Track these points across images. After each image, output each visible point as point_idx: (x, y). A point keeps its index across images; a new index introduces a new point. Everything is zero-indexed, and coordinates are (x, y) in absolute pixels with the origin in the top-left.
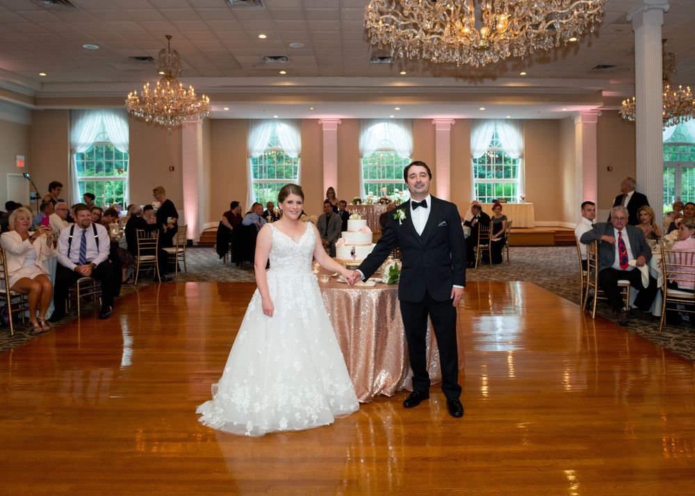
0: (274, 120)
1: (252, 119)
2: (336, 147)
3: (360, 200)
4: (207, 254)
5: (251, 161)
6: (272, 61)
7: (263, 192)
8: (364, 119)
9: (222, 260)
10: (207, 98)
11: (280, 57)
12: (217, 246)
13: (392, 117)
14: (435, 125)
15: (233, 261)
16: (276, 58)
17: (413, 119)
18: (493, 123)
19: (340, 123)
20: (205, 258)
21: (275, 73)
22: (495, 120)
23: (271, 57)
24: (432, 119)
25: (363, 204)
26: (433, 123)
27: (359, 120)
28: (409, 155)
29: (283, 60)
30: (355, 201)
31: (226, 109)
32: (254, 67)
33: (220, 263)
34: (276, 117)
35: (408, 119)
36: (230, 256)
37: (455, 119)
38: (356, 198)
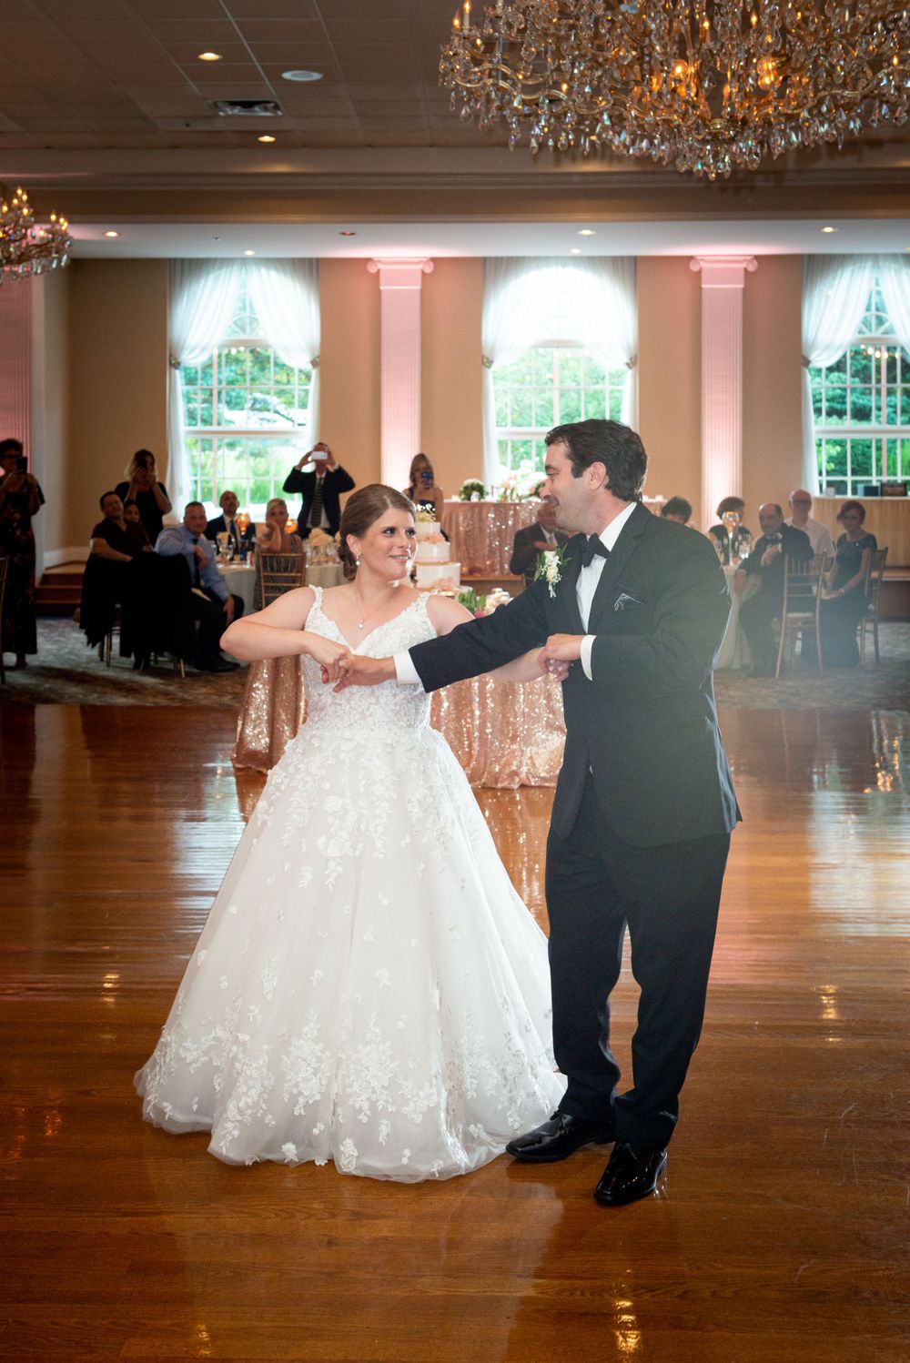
0: (244, 261)
1: (183, 260)
2: (417, 337)
3: (480, 489)
4: (55, 636)
5: (179, 376)
6: (237, 111)
7: (215, 460)
8: (496, 259)
9: (95, 652)
10: (62, 220)
11: (258, 103)
12: (82, 613)
13: (575, 252)
14: (699, 273)
15: (124, 652)
16: (247, 105)
17: (635, 258)
18: (869, 264)
19: (429, 269)
20: (50, 647)
21: (247, 140)
22: (876, 257)
23: (233, 104)
24: (691, 258)
25: (488, 499)
26: (694, 267)
27: (484, 261)
28: (626, 359)
29: (266, 109)
30: (468, 491)
31: (112, 234)
32: (188, 125)
33: (90, 660)
34: (249, 253)
35: (622, 258)
36: (116, 640)
37: (757, 257)
38: (468, 482)
